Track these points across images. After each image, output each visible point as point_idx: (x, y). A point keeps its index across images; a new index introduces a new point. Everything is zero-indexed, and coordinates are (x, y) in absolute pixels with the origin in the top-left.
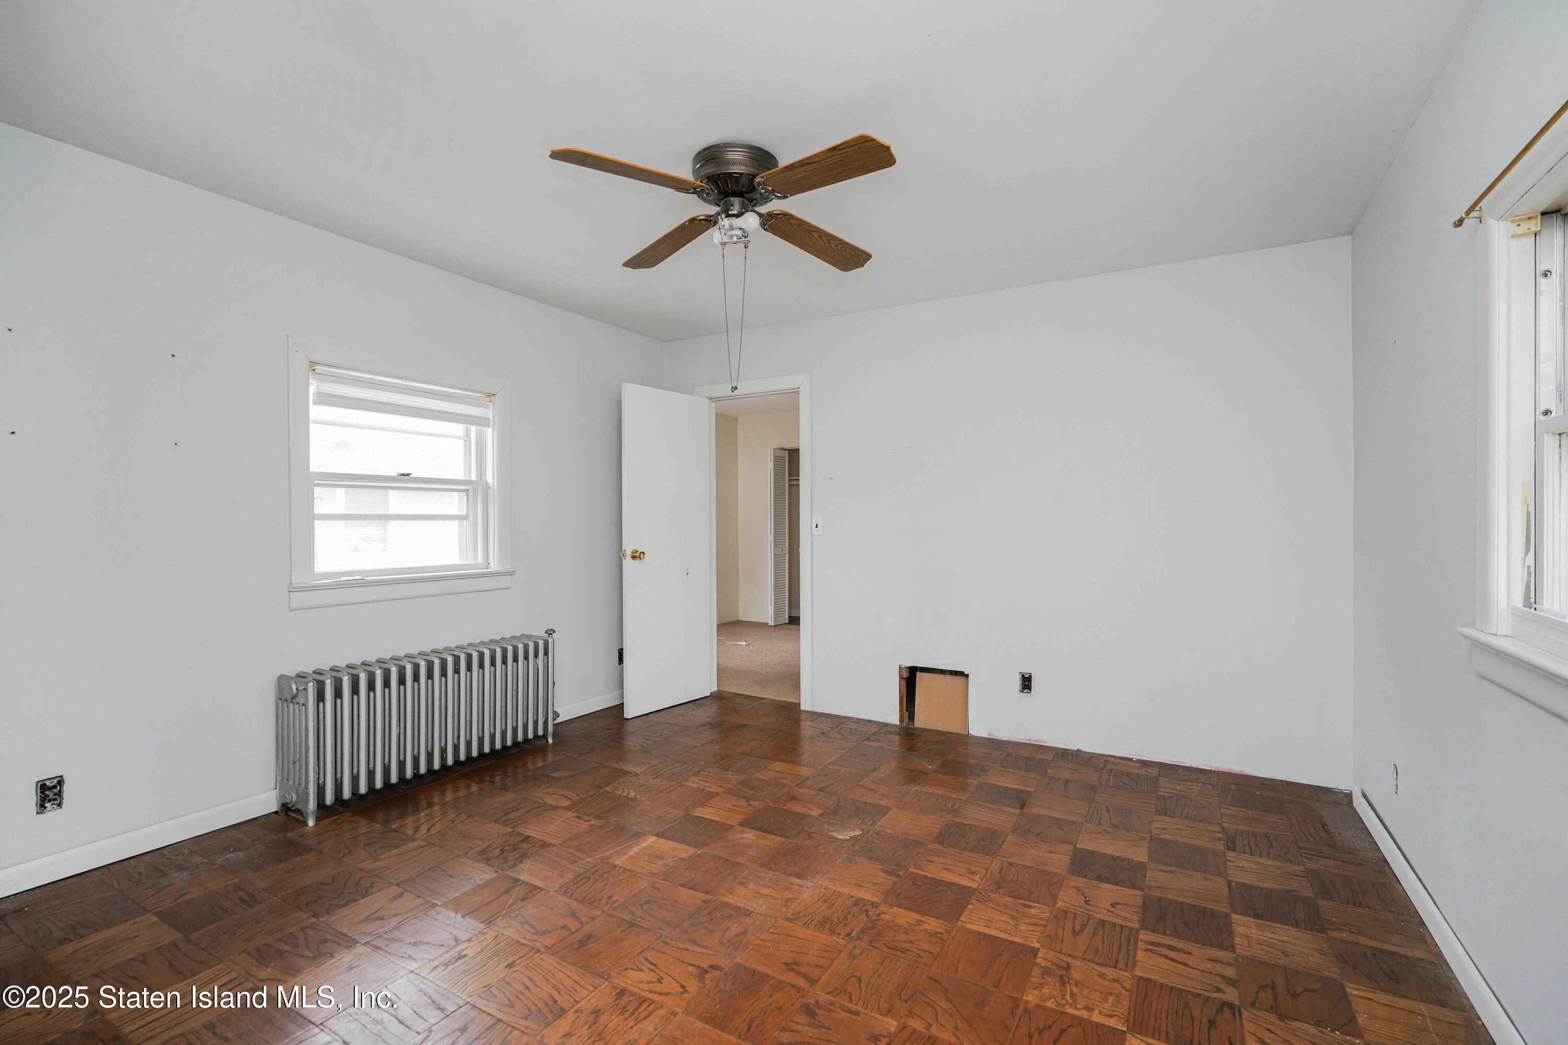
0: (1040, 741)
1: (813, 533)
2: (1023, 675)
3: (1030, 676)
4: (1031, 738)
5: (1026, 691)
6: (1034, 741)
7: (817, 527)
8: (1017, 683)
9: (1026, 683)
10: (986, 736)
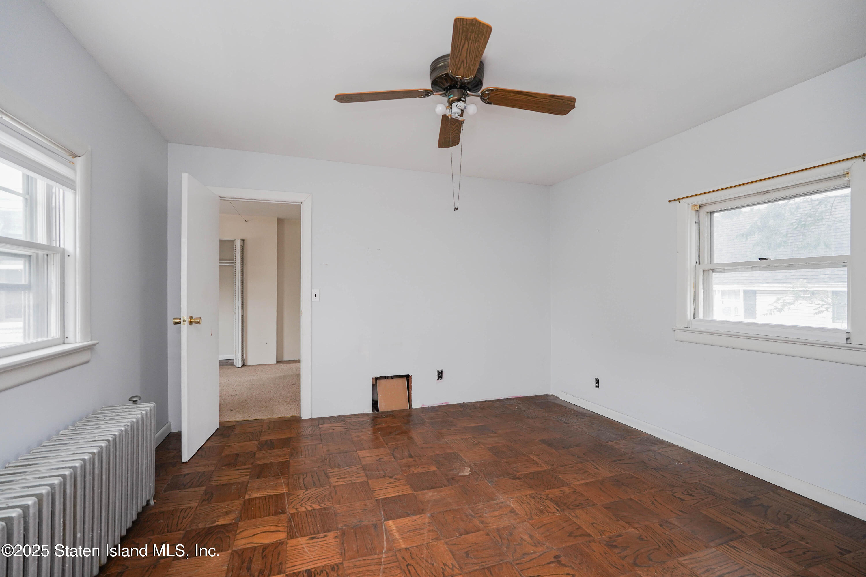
0: (446, 403)
1: (312, 301)
2: (439, 371)
3: (442, 371)
4: (443, 402)
5: (440, 379)
6: (444, 403)
7: (316, 296)
8: (436, 376)
9: (440, 375)
10: (420, 407)
